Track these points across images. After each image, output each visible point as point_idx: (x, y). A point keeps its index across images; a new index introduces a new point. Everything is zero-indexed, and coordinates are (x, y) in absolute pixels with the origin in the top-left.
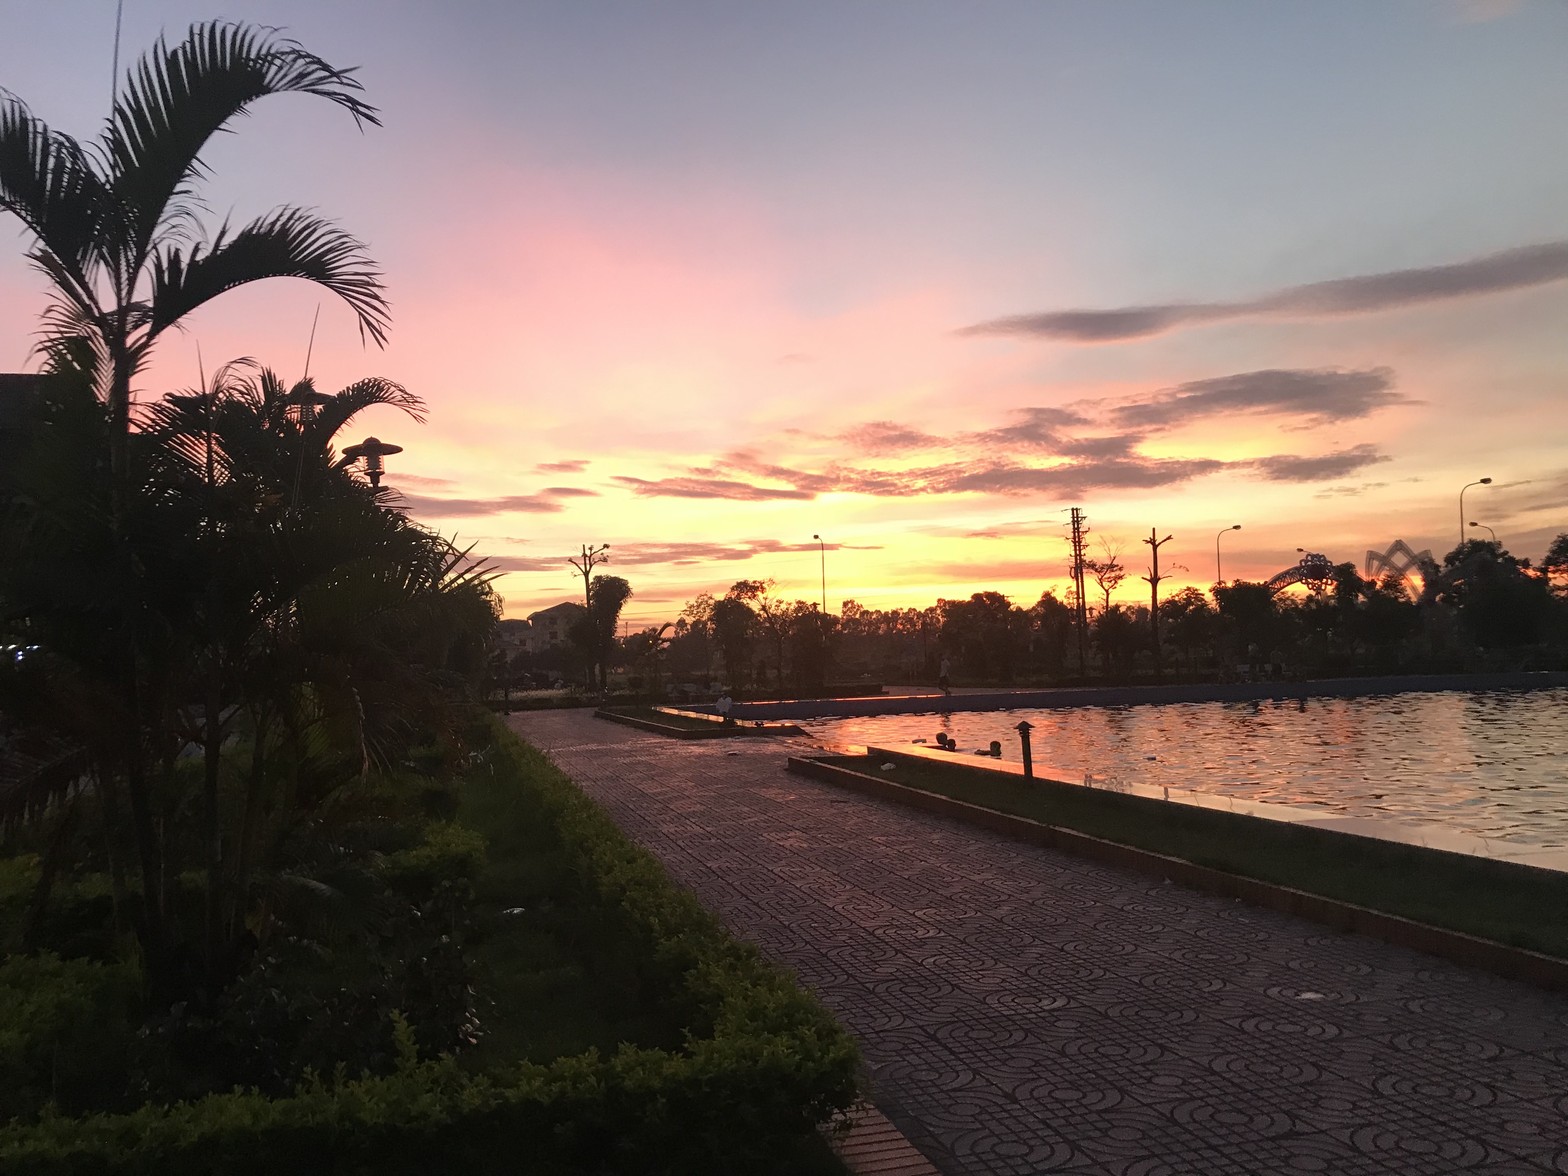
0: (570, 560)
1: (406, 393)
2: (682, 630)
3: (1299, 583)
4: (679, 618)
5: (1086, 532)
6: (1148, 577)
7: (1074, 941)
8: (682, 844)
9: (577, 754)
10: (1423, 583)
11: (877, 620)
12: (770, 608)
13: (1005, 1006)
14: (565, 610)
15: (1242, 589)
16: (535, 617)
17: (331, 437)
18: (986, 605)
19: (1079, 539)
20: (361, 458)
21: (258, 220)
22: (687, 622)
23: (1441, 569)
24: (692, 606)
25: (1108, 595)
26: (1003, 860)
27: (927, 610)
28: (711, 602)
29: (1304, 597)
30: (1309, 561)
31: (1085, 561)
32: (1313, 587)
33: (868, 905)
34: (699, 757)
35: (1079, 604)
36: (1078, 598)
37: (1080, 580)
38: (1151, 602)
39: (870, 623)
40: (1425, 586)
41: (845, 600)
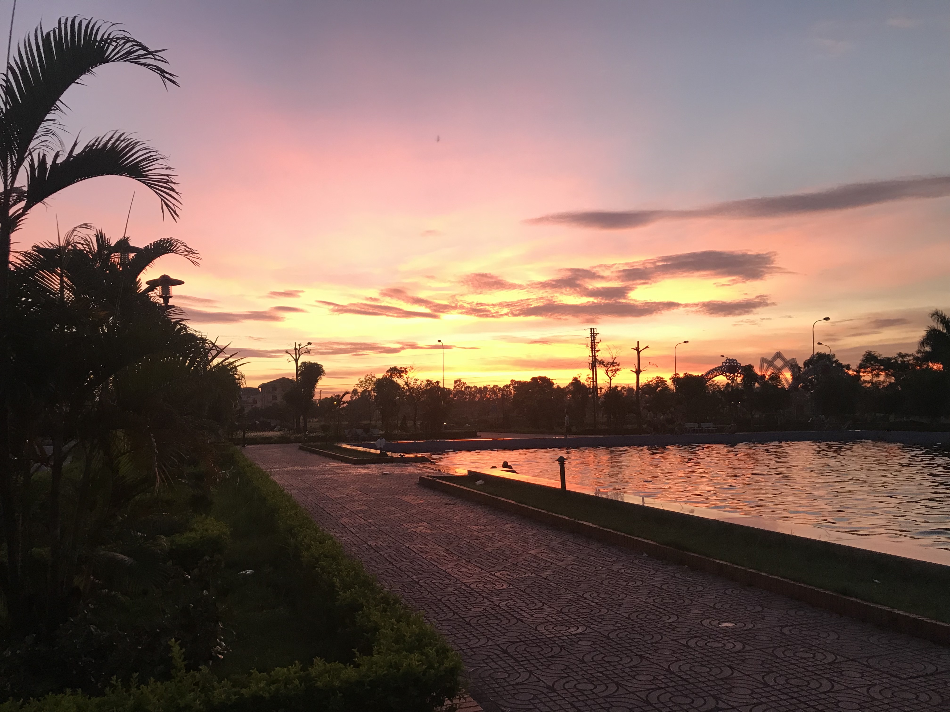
0: (287, 352)
1: (187, 248)
2: (355, 395)
3: (722, 375)
4: (354, 388)
5: (599, 342)
6: (635, 370)
7: (590, 592)
8: (353, 531)
9: (288, 473)
10: (792, 377)
11: (475, 392)
12: (410, 384)
13: (549, 632)
14: (283, 382)
15: (688, 378)
16: (263, 386)
17: (139, 274)
18: (540, 384)
19: (594, 346)
20: (158, 287)
21: (98, 138)
22: (358, 391)
23: (802, 369)
24: (362, 381)
25: (611, 380)
26: (548, 541)
27: (504, 386)
28: (374, 379)
29: (724, 384)
30: (727, 363)
31: (598, 360)
32: (729, 378)
33: (466, 568)
34: (365, 475)
35: (594, 385)
36: (593, 382)
37: (594, 371)
38: (635, 385)
39: (470, 394)
40: (792, 379)
41: (456, 380)
